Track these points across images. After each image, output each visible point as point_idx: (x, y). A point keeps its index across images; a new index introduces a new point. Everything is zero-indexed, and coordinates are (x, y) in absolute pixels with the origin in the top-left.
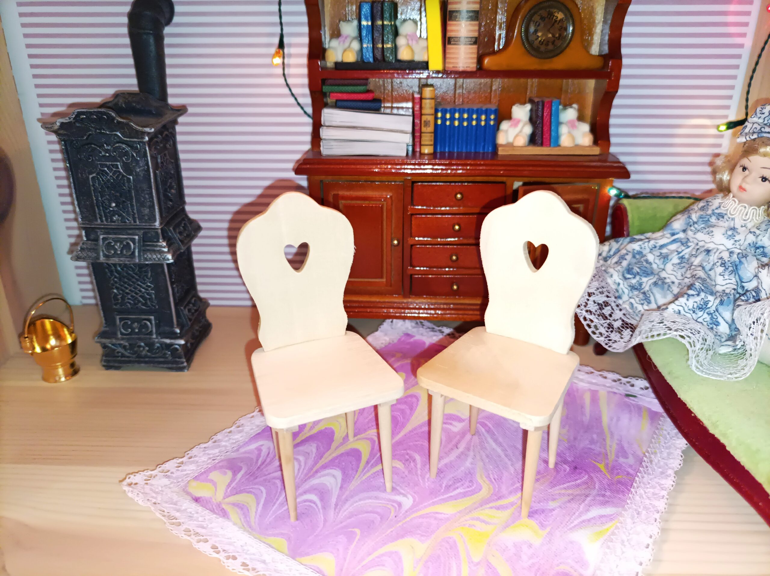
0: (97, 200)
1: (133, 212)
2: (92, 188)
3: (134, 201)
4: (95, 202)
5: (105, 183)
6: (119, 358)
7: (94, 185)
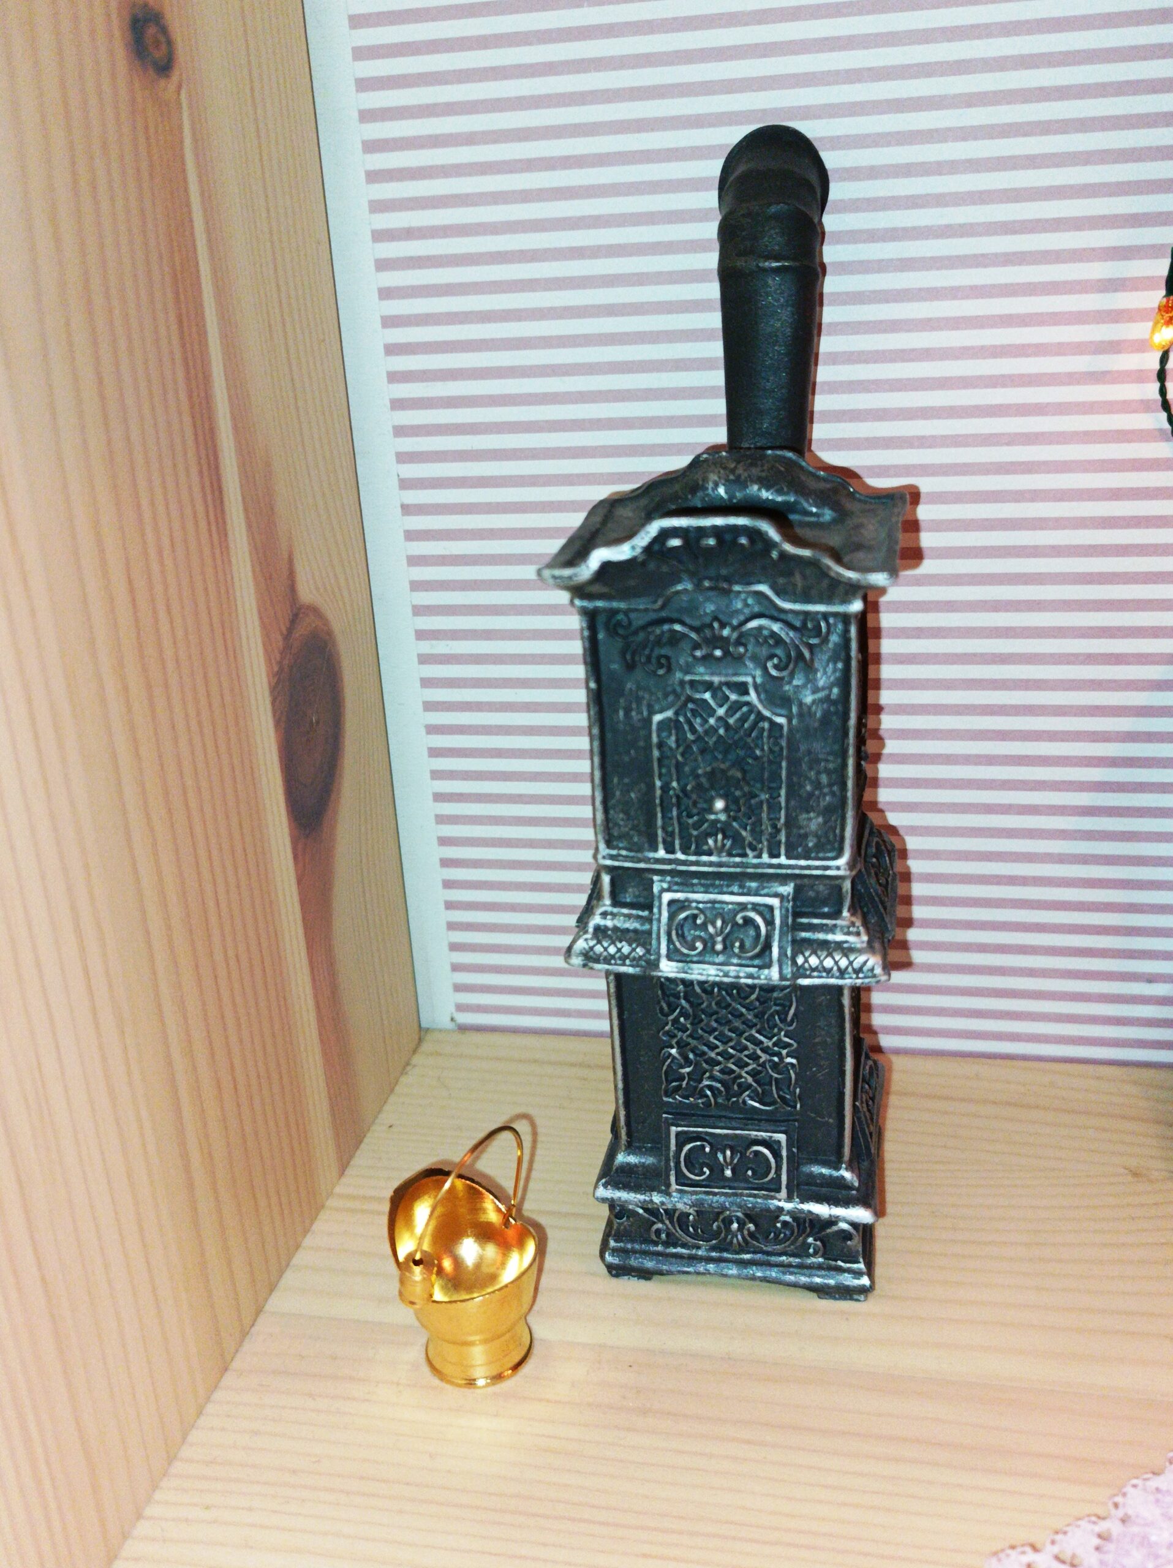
0: (665, 788)
1: (774, 826)
2: (656, 753)
3: (783, 792)
4: (658, 793)
5: (699, 738)
6: (660, 1248)
7: (661, 745)
